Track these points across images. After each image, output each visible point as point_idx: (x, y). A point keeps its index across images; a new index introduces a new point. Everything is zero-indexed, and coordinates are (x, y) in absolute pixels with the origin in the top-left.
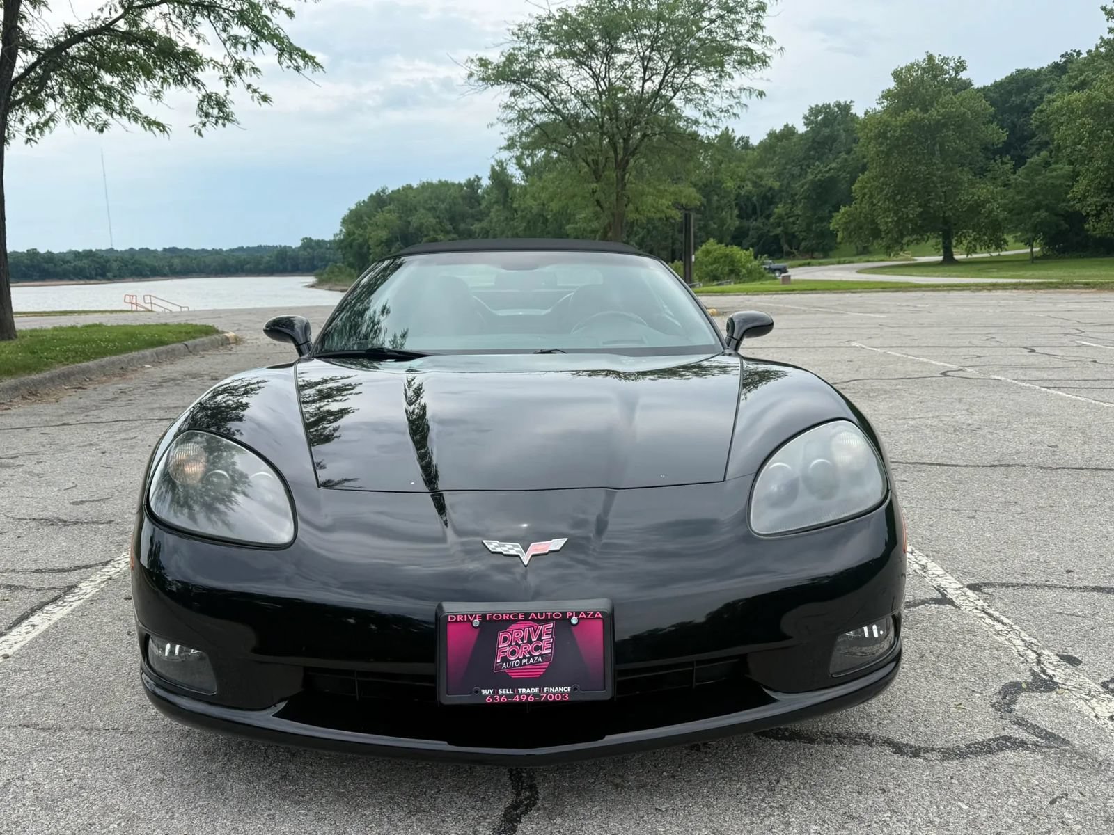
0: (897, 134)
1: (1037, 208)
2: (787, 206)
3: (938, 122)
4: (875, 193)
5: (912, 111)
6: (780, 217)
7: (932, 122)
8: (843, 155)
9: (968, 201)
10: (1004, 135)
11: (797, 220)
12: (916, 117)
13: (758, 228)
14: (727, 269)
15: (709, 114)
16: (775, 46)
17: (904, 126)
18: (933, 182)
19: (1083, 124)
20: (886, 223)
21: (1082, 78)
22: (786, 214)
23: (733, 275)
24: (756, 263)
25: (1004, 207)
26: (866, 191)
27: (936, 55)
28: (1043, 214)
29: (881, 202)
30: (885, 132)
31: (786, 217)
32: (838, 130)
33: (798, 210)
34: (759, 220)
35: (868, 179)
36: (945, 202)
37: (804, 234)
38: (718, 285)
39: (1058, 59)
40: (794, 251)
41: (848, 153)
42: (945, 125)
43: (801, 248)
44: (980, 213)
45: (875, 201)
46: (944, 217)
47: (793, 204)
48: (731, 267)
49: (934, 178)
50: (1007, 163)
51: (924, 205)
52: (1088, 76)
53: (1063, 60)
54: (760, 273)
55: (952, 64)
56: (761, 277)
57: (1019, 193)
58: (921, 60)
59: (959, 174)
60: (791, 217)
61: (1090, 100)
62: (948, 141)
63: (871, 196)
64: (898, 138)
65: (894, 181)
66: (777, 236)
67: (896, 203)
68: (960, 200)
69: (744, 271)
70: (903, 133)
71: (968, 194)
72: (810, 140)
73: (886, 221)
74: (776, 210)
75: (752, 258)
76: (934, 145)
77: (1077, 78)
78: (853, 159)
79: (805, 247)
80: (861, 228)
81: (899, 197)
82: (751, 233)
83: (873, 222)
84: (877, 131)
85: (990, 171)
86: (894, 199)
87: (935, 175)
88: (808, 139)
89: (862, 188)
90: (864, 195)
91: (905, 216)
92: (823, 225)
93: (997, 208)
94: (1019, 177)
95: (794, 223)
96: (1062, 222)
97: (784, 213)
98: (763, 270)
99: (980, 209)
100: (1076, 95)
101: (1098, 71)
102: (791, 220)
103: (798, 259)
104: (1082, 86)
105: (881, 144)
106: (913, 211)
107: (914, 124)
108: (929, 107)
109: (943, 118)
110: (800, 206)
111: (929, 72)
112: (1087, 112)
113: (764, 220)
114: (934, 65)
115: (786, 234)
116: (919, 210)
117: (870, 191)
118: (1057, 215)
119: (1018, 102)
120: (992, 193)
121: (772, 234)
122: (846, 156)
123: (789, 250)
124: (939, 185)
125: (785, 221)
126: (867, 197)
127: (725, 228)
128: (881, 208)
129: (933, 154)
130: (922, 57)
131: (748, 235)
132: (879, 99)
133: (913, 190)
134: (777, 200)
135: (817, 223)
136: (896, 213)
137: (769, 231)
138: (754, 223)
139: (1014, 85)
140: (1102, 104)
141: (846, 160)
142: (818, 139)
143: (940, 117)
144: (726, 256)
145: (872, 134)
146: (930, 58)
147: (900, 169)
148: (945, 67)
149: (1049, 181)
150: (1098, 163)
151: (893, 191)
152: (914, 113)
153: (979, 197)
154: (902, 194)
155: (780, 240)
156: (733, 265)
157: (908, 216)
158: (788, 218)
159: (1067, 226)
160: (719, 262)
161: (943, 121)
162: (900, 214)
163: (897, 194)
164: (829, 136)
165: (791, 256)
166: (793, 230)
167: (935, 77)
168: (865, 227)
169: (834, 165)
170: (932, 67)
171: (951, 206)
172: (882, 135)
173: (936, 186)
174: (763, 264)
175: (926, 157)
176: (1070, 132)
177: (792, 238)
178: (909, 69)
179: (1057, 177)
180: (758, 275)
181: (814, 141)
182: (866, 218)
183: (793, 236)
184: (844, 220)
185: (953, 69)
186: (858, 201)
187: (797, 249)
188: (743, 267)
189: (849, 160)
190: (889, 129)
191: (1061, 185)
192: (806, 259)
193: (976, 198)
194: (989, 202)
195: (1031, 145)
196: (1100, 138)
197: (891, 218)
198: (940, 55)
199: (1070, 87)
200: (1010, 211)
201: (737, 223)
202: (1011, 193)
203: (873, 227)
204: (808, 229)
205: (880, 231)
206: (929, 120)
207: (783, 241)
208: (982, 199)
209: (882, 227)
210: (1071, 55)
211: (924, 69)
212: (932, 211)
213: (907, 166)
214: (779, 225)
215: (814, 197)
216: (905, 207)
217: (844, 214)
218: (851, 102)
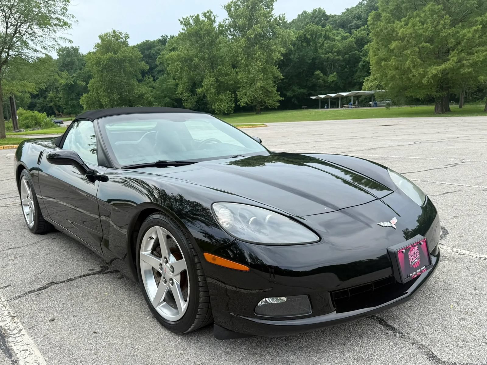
0: (105, 63)
1: (165, 97)
2: (54, 93)
3: (121, 59)
4: (99, 88)
5: (110, 53)
6: (52, 98)
7: (119, 59)
8: (78, 71)
9: (138, 93)
10: (148, 67)
11: (60, 99)
12: (112, 57)
13: (41, 103)
14: (34, 123)
15: (44, 47)
16: (75, 19)
17: (107, 59)
18: (123, 85)
19: (178, 65)
20: (105, 102)
21: (173, 46)
22: (54, 97)
23: (37, 126)
24: (48, 119)
25: (152, 96)
26: (94, 87)
27: (116, 30)
28: (167, 99)
29: (102, 92)
30: (100, 62)
31: (54, 98)
32: (74, 59)
33: (61, 95)
34: (41, 99)
35: (94, 82)
36: (129, 93)
37: (64, 106)
38: (32, 130)
39: (160, 38)
40: (61, 114)
41: (80, 69)
42: (124, 61)
43: (64, 112)
44: (143, 98)
45: (99, 92)
46: (129, 100)
47: (57, 92)
48: (35, 121)
49: (123, 83)
50: (150, 78)
51: (120, 94)
52: (175, 46)
53: (162, 38)
54: (51, 124)
55: (123, 35)
56: (52, 126)
57: (158, 90)
58: (110, 32)
59: (133, 82)
60: (57, 98)
61: (179, 55)
62: (126, 68)
63: (97, 90)
64: (105, 65)
65: (106, 84)
66: (51, 107)
67: (108, 93)
68: (135, 93)
69: (43, 123)
70: (107, 63)
71: (137, 90)
72: (62, 63)
73: (105, 101)
74: (49, 95)
75: (46, 117)
76: (121, 69)
77: (171, 46)
78: (83, 73)
79: (66, 112)
80: (94, 103)
81: (109, 91)
82: (37, 105)
83: (99, 101)
84: (96, 61)
85: (144, 81)
86: (107, 91)
87: (123, 82)
88: (60, 62)
89: (92, 86)
90: (94, 89)
91: (113, 99)
92: (73, 102)
93: (150, 96)
94: (156, 84)
95: (59, 101)
96: (175, 103)
97: (53, 96)
98: (53, 123)
99: (143, 97)
100: (173, 53)
101: (178, 44)
102: (57, 99)
103: (63, 117)
104: (173, 49)
105: (99, 67)
106: (116, 97)
107: (111, 59)
108: (117, 53)
109: (124, 58)
110: (61, 93)
111: (114, 38)
112: (178, 60)
113: (43, 99)
114: (116, 34)
115: (56, 106)
116: (119, 96)
117: (96, 87)
118: (172, 100)
119: (148, 53)
120: (147, 90)
121: (48, 106)
122: (80, 71)
123: (58, 113)
124: (125, 86)
125: (55, 100)
126: (95, 90)
127: (24, 102)
128: (102, 95)
129: (121, 72)
130: (111, 31)
131: (36, 106)
132: (94, 47)
133: (114, 87)
134: (49, 90)
135: (70, 101)
136: (109, 97)
137: (47, 104)
138: (38, 100)
139: (146, 46)
140: (183, 57)
141: (80, 73)
142: (65, 62)
143: (122, 57)
144: (32, 116)
145: (94, 62)
146: (114, 31)
147: (108, 78)
148: (121, 36)
149: (169, 86)
150: (185, 80)
151: (106, 88)
152: (111, 54)
153: (142, 91)
154: (111, 89)
155: (53, 109)
156: (36, 121)
157: (114, 99)
158: (55, 98)
159: (176, 104)
160: (28, 119)
161: (123, 59)
162: (111, 98)
163: (108, 89)
164: (70, 62)
165: (60, 116)
166: (59, 104)
167: (117, 40)
168: (96, 103)
169: (75, 75)
170: (116, 36)
171: (131, 95)
172: (98, 63)
173: (124, 86)
174: (52, 120)
175: (119, 74)
176: (174, 67)
177: (59, 108)
178: (106, 35)
179: (171, 85)
180: (50, 125)
181: (63, 63)
182: (95, 99)
183: (59, 106)
184: (86, 100)
185: (124, 37)
186: (92, 91)
187: (62, 113)
188: (42, 121)
189: (82, 73)
190: (101, 60)
191: (172, 88)
192: (68, 117)
193: (141, 92)
194: (146, 94)
195: (155, 71)
196: (184, 71)
197: (107, 99)
198: (118, 31)
199: (169, 49)
200: (155, 98)
201: (30, 100)
202: (154, 91)
203: (99, 103)
204: (67, 104)
205: (102, 105)
206: (118, 58)
207: (55, 109)
208: (143, 92)
209: (104, 103)
210: (164, 36)
211: (112, 36)
212: (124, 97)
213: (111, 77)
214: (51, 101)
215: (68, 89)
216: (113, 95)
217: (86, 97)
218: (78, 47)
